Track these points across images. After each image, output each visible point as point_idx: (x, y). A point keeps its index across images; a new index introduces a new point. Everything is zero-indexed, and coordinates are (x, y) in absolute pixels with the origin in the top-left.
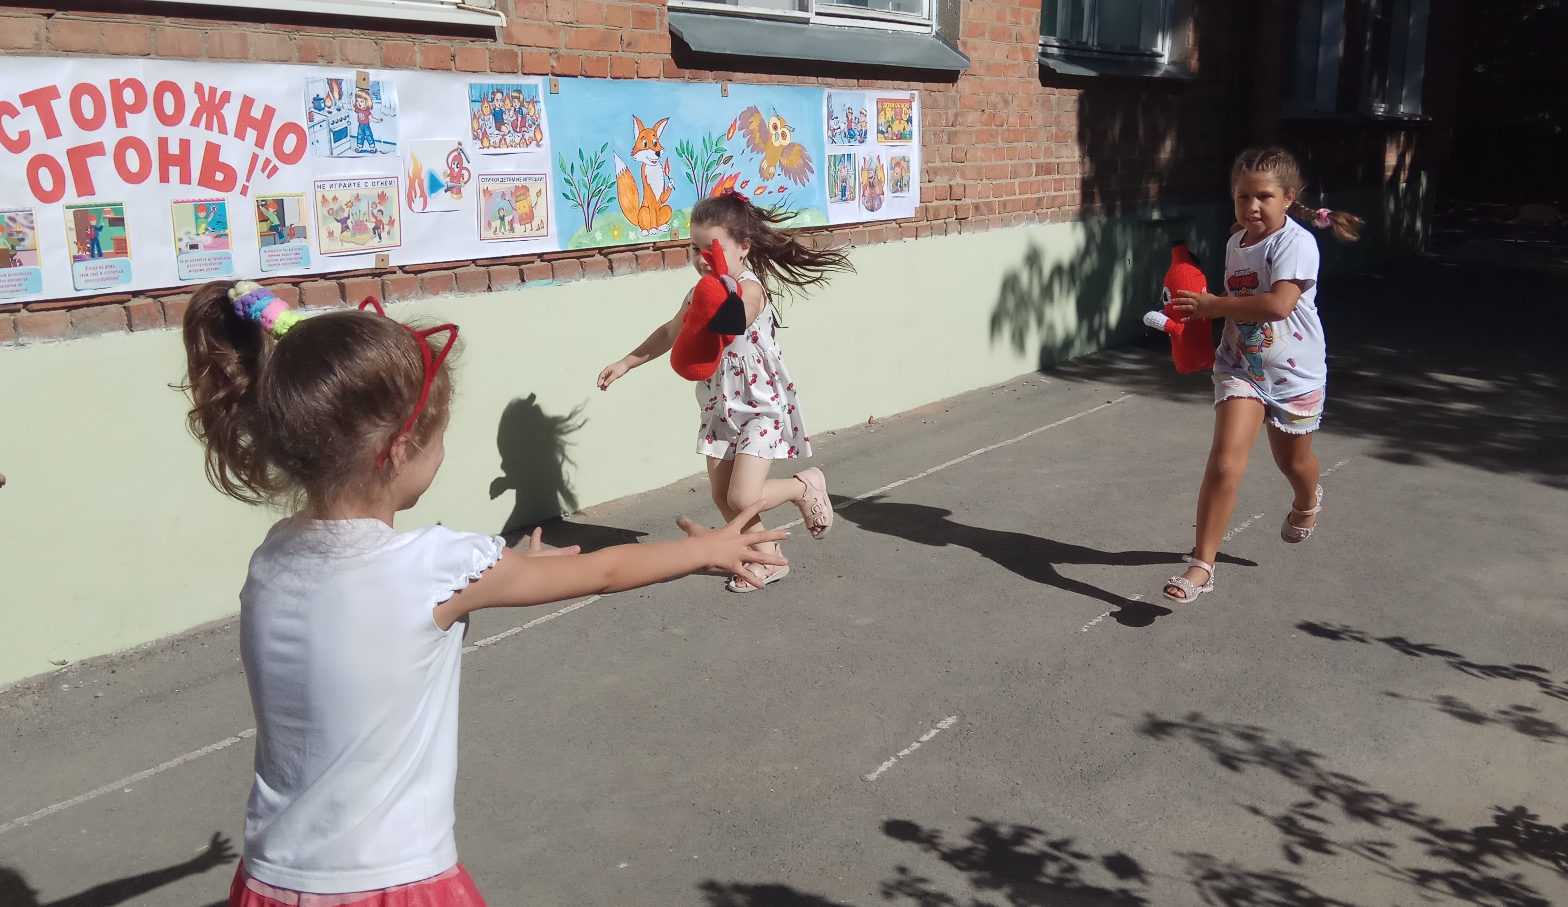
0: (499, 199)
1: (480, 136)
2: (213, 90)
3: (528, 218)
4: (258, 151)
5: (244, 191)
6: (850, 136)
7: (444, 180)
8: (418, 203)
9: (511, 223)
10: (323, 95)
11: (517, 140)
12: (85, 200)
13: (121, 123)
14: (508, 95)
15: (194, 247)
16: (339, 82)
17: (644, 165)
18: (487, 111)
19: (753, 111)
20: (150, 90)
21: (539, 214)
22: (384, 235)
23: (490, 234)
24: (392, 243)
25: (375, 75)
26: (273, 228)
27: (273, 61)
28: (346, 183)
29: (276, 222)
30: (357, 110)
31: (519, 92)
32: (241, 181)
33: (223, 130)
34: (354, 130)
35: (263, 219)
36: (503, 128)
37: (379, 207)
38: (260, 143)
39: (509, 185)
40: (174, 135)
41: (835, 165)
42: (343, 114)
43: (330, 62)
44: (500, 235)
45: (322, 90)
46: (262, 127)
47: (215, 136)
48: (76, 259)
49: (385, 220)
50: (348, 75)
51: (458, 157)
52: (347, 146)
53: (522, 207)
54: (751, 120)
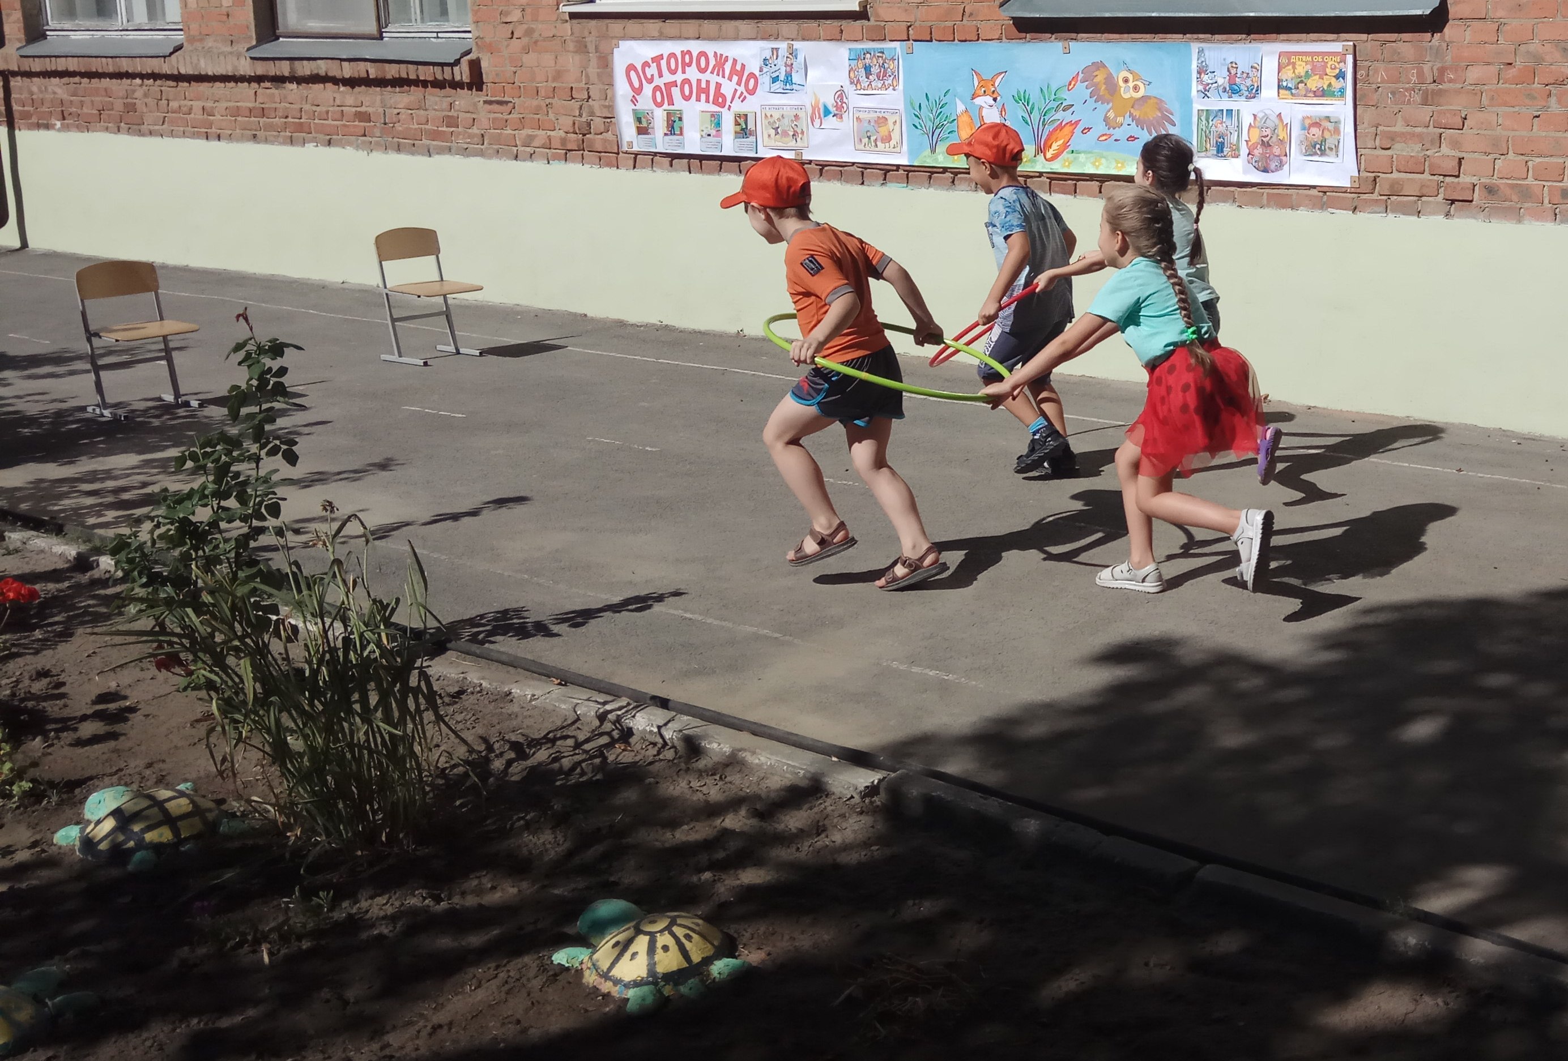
0: (866, 124)
1: (855, 82)
2: (721, 55)
3: (888, 139)
4: (737, 87)
5: (729, 108)
6: (1233, 90)
7: (833, 110)
8: (817, 122)
9: (876, 141)
10: (768, 58)
11: (880, 86)
12: (671, 107)
13: (684, 72)
14: (874, 55)
15: (709, 135)
16: (777, 49)
17: (981, 108)
18: (861, 66)
19: (1099, 66)
20: (695, 55)
21: (895, 136)
22: (799, 140)
23: (862, 147)
24: (803, 145)
25: (797, 45)
26: (743, 129)
27: (749, 39)
28: (777, 107)
29: (744, 127)
30: (786, 65)
31: (883, 53)
32: (728, 103)
33: (724, 77)
34: (782, 77)
35: (737, 124)
36: (871, 77)
37: (795, 123)
38: (739, 84)
39: (874, 116)
40: (704, 77)
41: (1207, 120)
42: (777, 68)
43: (776, 39)
44: (868, 148)
45: (768, 54)
46: (740, 74)
47: (720, 79)
48: (666, 134)
49: (799, 131)
50: (783, 46)
51: (841, 95)
52: (778, 86)
53: (883, 131)
54: (1095, 74)
